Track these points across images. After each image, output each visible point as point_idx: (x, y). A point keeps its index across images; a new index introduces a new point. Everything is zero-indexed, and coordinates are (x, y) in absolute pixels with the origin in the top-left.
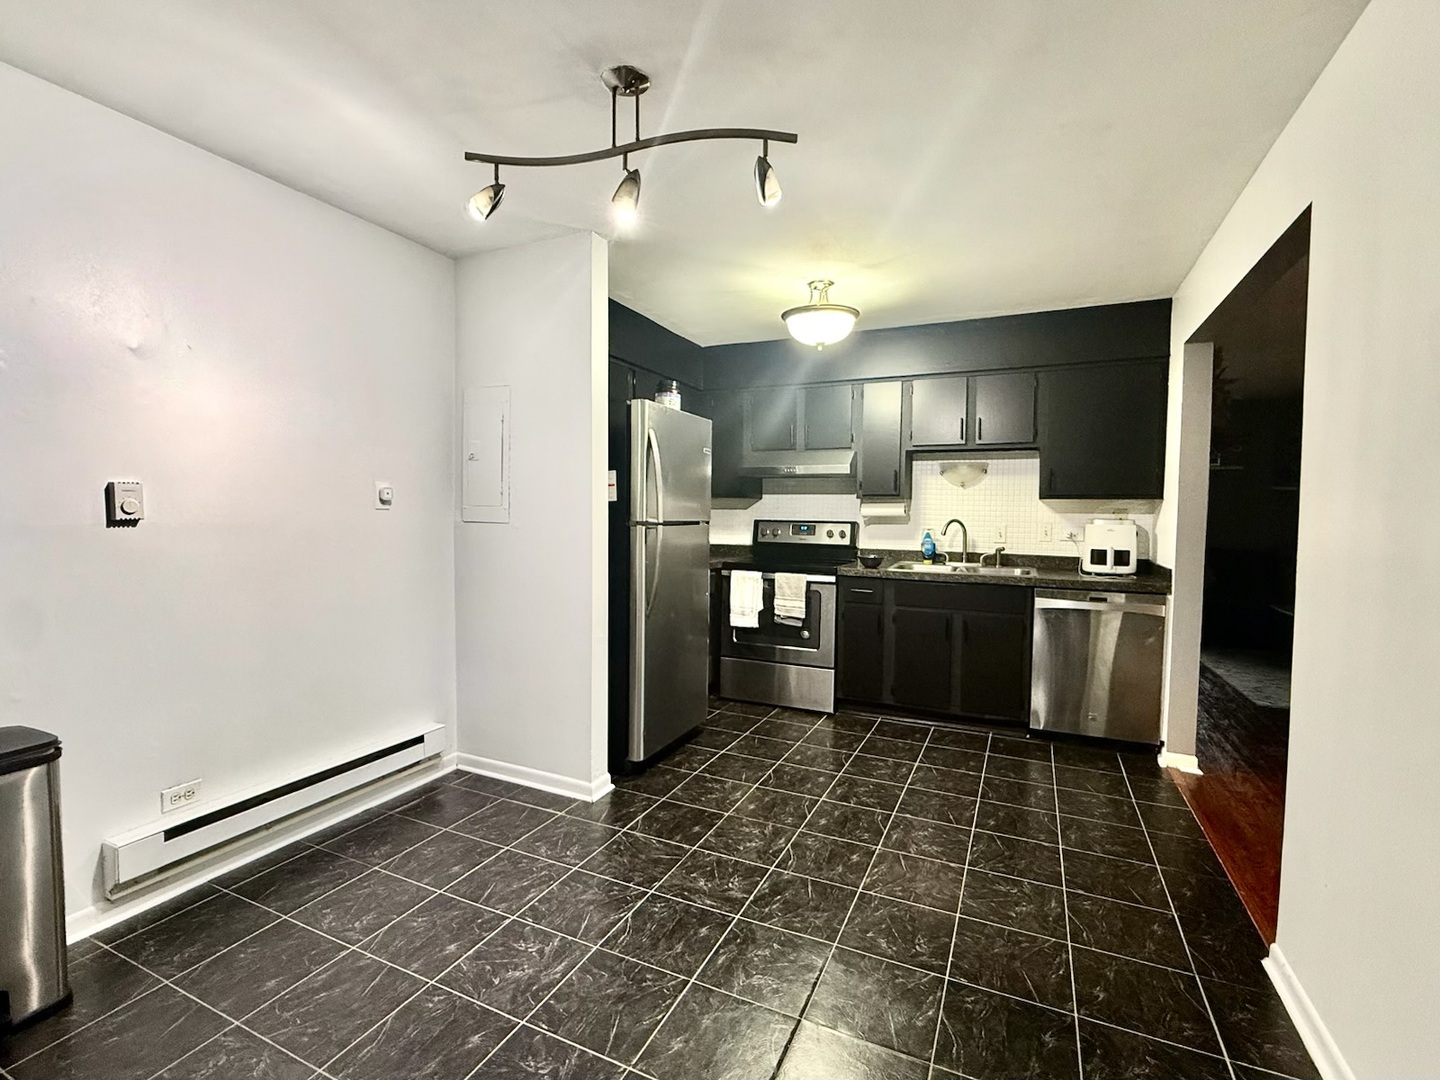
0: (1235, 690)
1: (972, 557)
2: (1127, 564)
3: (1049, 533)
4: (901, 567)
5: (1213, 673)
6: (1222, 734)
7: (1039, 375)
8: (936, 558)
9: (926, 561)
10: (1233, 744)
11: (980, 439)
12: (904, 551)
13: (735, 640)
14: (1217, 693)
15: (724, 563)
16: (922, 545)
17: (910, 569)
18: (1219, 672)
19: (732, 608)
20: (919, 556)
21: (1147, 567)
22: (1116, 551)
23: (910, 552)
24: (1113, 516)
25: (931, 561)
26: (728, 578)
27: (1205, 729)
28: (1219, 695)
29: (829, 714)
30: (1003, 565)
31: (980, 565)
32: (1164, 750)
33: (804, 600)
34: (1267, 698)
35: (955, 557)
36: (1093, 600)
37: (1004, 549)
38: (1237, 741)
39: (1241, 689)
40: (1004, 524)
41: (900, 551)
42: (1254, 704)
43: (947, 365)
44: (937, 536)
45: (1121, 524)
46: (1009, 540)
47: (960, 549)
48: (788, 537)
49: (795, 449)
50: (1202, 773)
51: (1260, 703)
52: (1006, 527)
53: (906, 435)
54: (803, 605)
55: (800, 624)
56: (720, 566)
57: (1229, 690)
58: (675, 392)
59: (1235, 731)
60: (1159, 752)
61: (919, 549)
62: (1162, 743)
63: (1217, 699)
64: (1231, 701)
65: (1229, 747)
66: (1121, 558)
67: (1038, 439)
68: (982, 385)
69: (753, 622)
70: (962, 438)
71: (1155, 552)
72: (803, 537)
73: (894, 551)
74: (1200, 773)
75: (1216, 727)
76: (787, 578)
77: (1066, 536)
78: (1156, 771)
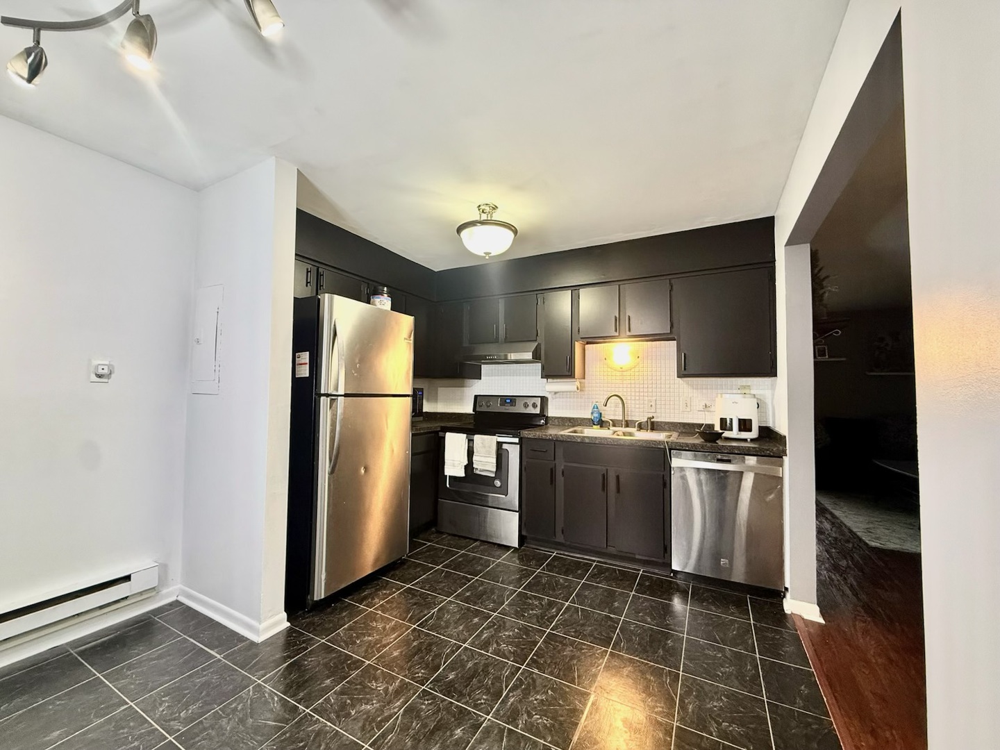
0: (851, 531)
1: (628, 424)
2: (750, 430)
3: (689, 405)
4: (575, 432)
5: (831, 514)
6: (841, 576)
7: (673, 281)
8: (602, 423)
9: (595, 427)
10: (851, 587)
11: (630, 330)
12: (580, 418)
13: (448, 486)
14: (835, 533)
15: (442, 427)
16: (592, 413)
17: (582, 433)
18: (837, 513)
19: (446, 461)
20: (590, 423)
21: (768, 434)
22: (739, 420)
23: (584, 419)
24: (739, 392)
25: (599, 426)
26: (444, 438)
27: (826, 569)
28: (837, 535)
29: (516, 548)
30: (653, 429)
31: (636, 429)
32: (788, 595)
33: (495, 457)
34: (878, 538)
35: (615, 423)
36: (719, 461)
37: (653, 417)
38: (855, 583)
39: (855, 530)
40: (654, 398)
41: (577, 418)
42: (866, 544)
43: (603, 277)
44: (602, 408)
45: (745, 397)
46: (658, 411)
47: (620, 418)
48: (497, 407)
49: (498, 342)
50: (823, 622)
51: (873, 544)
52: (656, 401)
53: (575, 329)
54: (494, 461)
55: (493, 475)
56: (439, 429)
57: (846, 530)
58: (386, 295)
59: (852, 572)
60: (784, 596)
61: (590, 417)
62: (786, 589)
63: (836, 539)
64: (848, 541)
65: (848, 592)
66: (745, 425)
67: (674, 330)
68: (628, 289)
69: (461, 473)
70: (616, 331)
71: (774, 422)
72: (507, 408)
73: (573, 418)
74: (822, 621)
75: (836, 568)
76: (483, 440)
77: (701, 408)
78: (780, 617)
